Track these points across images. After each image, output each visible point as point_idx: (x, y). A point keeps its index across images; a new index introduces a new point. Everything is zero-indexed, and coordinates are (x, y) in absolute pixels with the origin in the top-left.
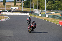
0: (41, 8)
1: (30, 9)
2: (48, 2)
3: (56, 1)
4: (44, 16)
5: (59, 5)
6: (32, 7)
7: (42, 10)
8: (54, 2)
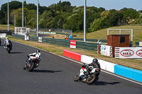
0: (29, 24)
1: (8, 27)
2: (42, 13)
3: (58, 12)
6: (11, 23)
7: (32, 28)
8: (53, 12)
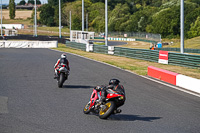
0: (94, 26)
1: (59, 31)
2: (114, 7)
3: (138, 6)
4: (104, 50)
5: (146, 18)
6: (65, 25)
7: (97, 31)
8: (131, 7)
